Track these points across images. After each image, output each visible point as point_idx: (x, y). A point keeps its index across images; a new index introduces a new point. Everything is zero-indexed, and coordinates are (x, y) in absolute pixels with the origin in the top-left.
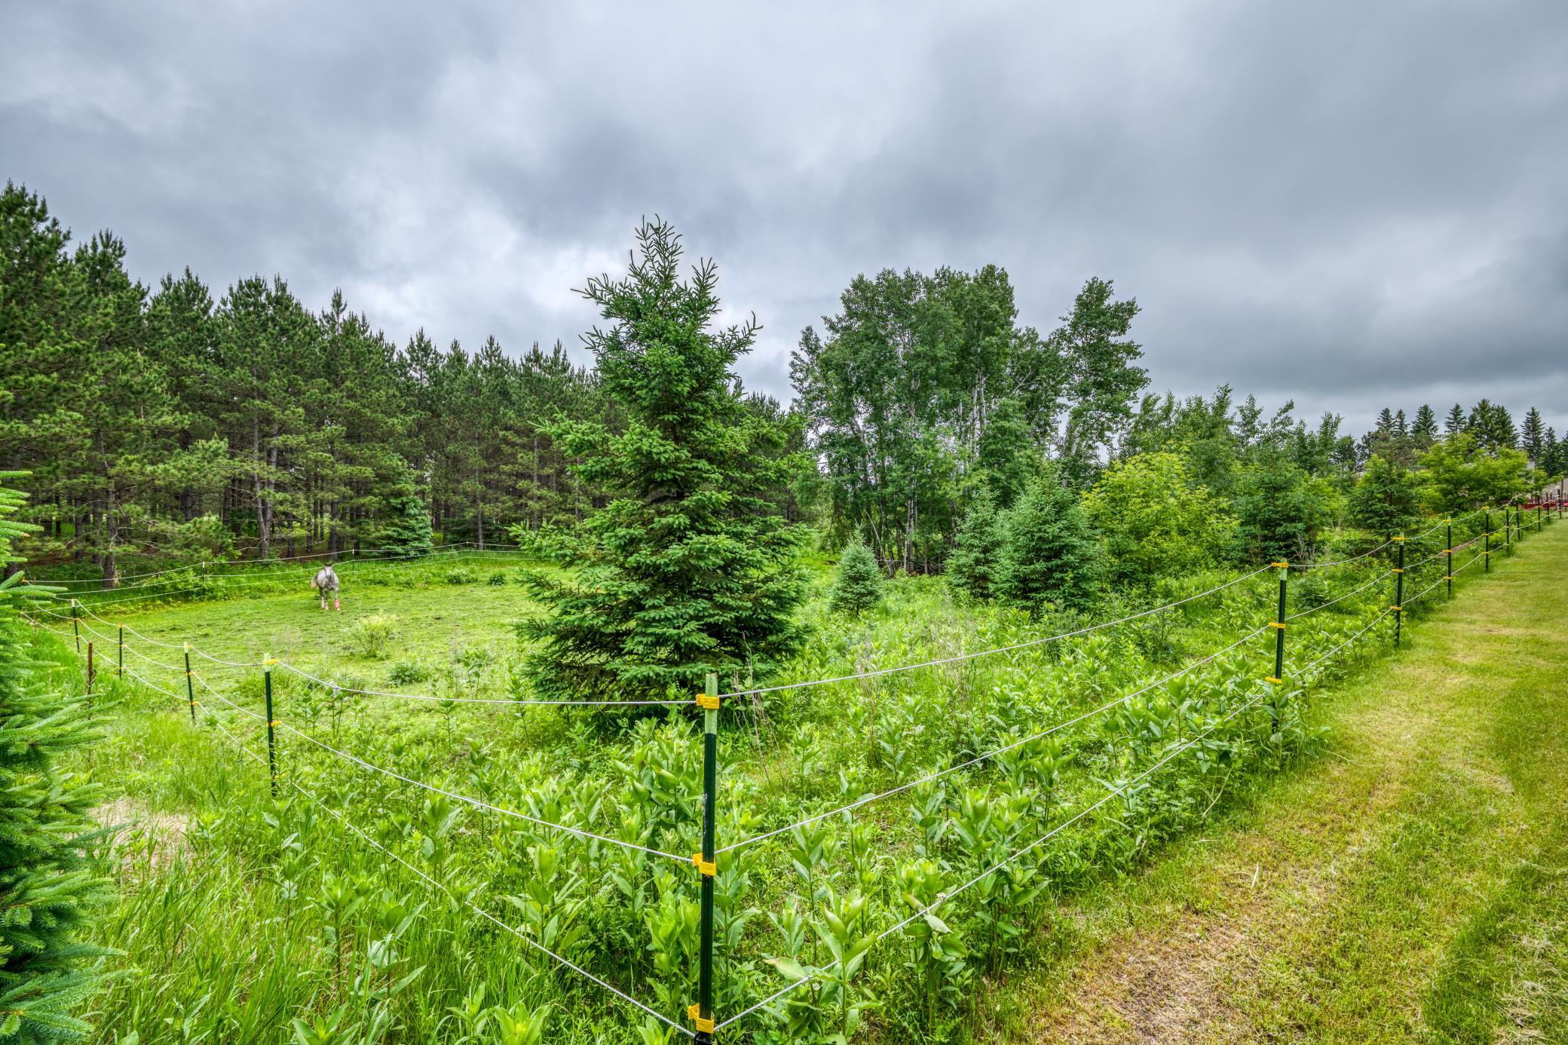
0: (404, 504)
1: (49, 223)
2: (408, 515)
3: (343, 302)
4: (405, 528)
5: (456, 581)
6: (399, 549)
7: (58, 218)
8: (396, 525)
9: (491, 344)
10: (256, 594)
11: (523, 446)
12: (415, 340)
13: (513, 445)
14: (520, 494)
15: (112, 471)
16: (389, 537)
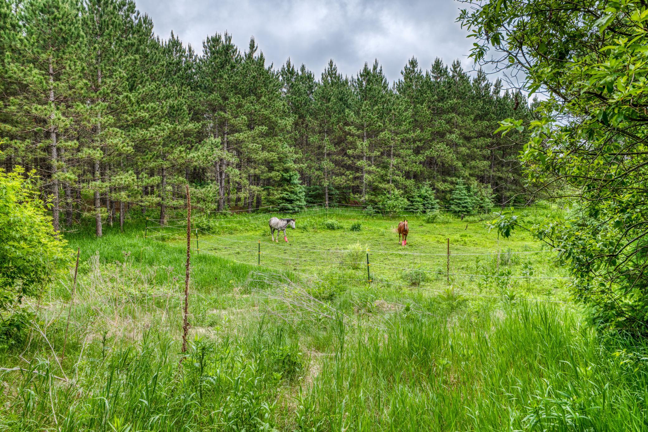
0: (290, 176)
1: (136, 14)
2: (292, 184)
3: (255, 46)
4: (292, 192)
5: (331, 227)
6: (289, 206)
7: (140, 11)
8: (286, 190)
9: (331, 66)
10: (231, 232)
11: (359, 137)
12: (285, 66)
13: (353, 135)
14: (358, 169)
15: (170, 157)
16: (283, 198)
